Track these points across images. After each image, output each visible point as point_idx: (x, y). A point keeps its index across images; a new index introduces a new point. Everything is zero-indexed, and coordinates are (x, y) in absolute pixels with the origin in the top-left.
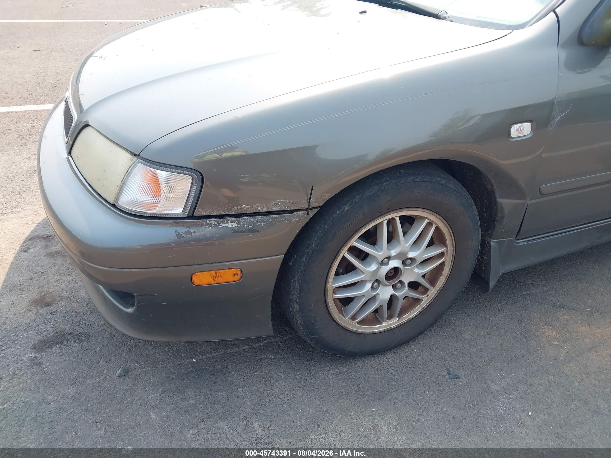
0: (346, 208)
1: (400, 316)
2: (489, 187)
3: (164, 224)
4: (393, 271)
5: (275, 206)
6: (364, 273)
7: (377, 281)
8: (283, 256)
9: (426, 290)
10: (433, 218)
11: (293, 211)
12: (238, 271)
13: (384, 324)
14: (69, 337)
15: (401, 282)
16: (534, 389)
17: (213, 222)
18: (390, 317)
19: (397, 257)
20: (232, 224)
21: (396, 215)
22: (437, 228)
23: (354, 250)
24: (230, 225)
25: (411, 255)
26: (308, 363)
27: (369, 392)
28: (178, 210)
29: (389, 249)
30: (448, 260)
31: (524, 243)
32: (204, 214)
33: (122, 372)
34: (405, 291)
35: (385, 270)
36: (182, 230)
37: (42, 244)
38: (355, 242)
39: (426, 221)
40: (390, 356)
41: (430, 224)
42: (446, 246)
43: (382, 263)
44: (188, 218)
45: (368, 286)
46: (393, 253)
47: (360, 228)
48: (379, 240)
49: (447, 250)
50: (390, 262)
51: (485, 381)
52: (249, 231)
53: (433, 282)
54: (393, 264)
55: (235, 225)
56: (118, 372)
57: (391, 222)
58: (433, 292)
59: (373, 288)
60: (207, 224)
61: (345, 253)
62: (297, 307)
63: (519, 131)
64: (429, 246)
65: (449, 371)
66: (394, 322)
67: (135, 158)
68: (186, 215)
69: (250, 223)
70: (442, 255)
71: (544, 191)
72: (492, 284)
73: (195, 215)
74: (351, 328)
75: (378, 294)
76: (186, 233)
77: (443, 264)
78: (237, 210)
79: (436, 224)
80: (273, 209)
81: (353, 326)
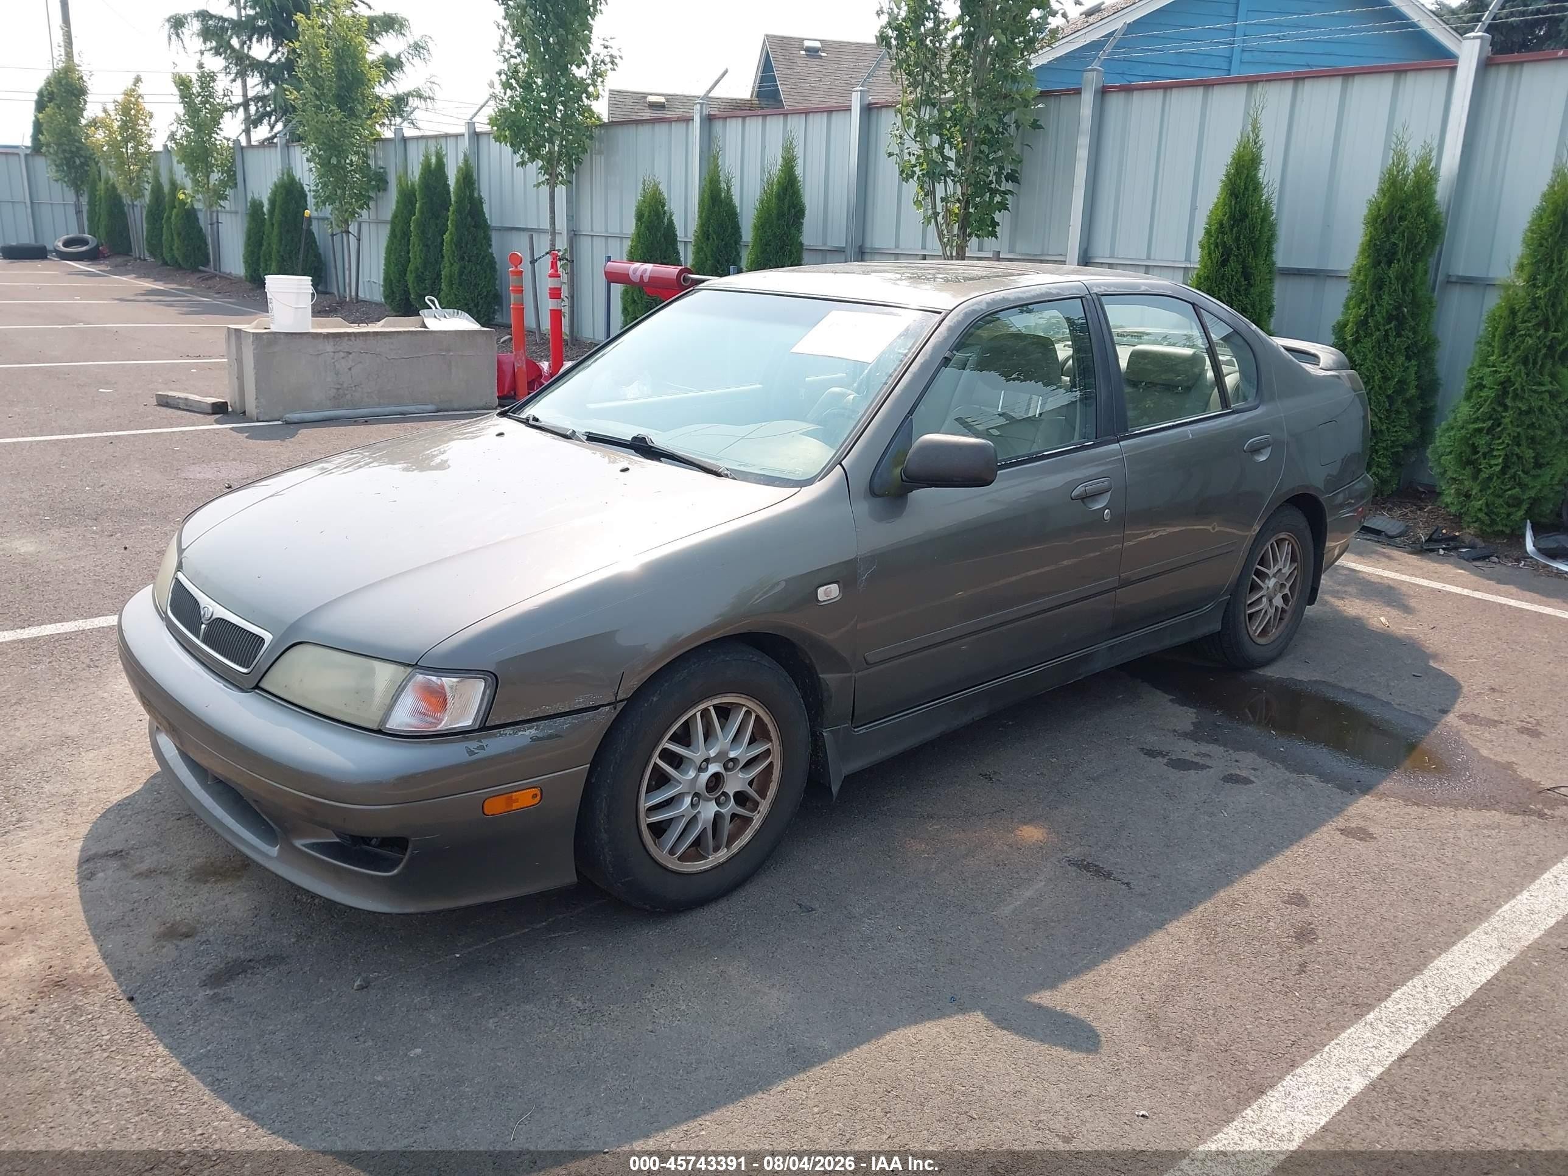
0: (655, 699)
1: (728, 845)
2: (808, 662)
3: (452, 742)
4: (714, 779)
5: (578, 703)
6: (680, 783)
7: (696, 794)
8: (588, 765)
9: (756, 804)
10: (751, 704)
11: (597, 708)
12: (537, 791)
13: (711, 858)
14: (252, 964)
15: (724, 794)
16: (903, 904)
17: (508, 731)
18: (716, 849)
19: (716, 759)
20: (531, 732)
21: (709, 704)
22: (757, 717)
23: (667, 755)
24: (527, 732)
25: (732, 755)
26: (618, 930)
27: (706, 943)
28: (467, 722)
29: (708, 750)
30: (776, 759)
31: (864, 731)
32: (498, 722)
33: (363, 983)
34: (731, 807)
35: (705, 777)
36: (473, 745)
37: (114, 864)
38: (666, 744)
39: (744, 709)
40: (723, 904)
41: (748, 713)
42: (771, 740)
43: (701, 770)
44: (480, 730)
45: (688, 800)
46: (712, 753)
47: (670, 725)
48: (693, 737)
49: (772, 746)
50: (709, 766)
51: (845, 907)
52: (550, 737)
53: (763, 794)
54: (714, 768)
55: (533, 731)
56: (358, 983)
57: (705, 713)
58: (764, 806)
59: (693, 805)
60: (501, 735)
61: (656, 759)
62: (604, 836)
63: (826, 593)
64: (750, 743)
65: (800, 905)
66: (723, 855)
67: (409, 670)
68: (477, 727)
69: (550, 727)
70: (768, 753)
71: (870, 659)
72: (835, 789)
73: (487, 725)
74: (670, 866)
75: (699, 812)
76: (478, 748)
77: (771, 763)
78: (536, 713)
79: (755, 712)
80: (578, 707)
81: (673, 864)
